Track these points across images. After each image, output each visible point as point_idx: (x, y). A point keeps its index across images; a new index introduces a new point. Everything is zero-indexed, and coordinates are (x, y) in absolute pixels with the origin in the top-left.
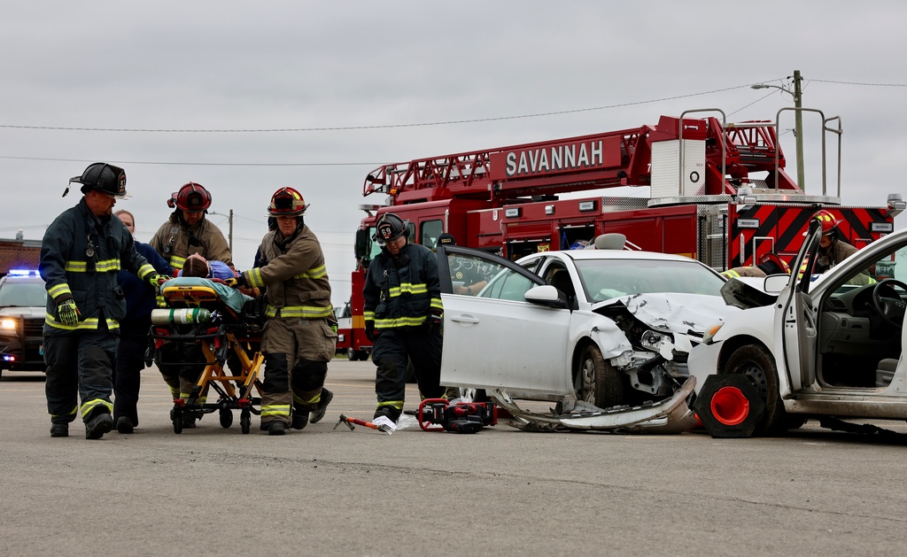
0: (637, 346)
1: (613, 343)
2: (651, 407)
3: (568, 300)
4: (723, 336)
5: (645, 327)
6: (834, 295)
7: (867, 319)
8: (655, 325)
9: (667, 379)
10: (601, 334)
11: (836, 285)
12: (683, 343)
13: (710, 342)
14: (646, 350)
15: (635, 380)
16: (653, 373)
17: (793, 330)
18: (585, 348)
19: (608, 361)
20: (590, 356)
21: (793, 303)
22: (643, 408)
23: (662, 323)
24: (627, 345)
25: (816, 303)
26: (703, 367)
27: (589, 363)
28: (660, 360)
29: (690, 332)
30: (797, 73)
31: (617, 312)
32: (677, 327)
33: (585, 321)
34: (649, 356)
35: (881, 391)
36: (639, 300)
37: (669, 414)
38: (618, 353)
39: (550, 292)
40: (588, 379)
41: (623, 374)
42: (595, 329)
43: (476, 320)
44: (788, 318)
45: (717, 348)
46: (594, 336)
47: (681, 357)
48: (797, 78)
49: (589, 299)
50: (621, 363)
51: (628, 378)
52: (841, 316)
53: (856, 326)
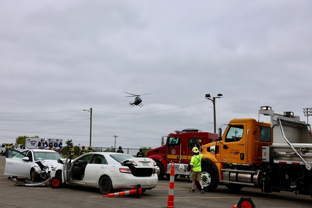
0: (42, 170)
1: (38, 169)
2: (42, 182)
3: (31, 160)
4: (56, 169)
5: (44, 166)
6: (76, 163)
7: (81, 168)
8: (46, 166)
9: (47, 176)
10: (36, 167)
11: (77, 161)
12: (50, 170)
13: (54, 170)
14: (43, 170)
15: (41, 176)
16: (44, 175)
17: (65, 171)
18: (33, 169)
19: (36, 172)
20: (33, 171)
21: (66, 166)
22: (41, 182)
23: (47, 166)
24: (40, 169)
25: (72, 165)
26: (53, 175)
27: (33, 172)
28: (45, 172)
29: (52, 167)
30: (91, 108)
31: (39, 163)
32: (50, 166)
33: (33, 164)
34: (44, 172)
35: (81, 181)
36: (43, 161)
37: (45, 184)
38: (38, 171)
39: (27, 158)
40: (33, 175)
41: (39, 175)
42: (35, 166)
43: (12, 163)
44: (65, 169)
45: (55, 171)
46: (34, 167)
47: (49, 172)
48: (91, 109)
49: (35, 160)
50: (39, 173)
51: (40, 176)
52: (76, 167)
53: (79, 169)
